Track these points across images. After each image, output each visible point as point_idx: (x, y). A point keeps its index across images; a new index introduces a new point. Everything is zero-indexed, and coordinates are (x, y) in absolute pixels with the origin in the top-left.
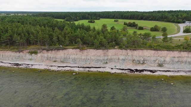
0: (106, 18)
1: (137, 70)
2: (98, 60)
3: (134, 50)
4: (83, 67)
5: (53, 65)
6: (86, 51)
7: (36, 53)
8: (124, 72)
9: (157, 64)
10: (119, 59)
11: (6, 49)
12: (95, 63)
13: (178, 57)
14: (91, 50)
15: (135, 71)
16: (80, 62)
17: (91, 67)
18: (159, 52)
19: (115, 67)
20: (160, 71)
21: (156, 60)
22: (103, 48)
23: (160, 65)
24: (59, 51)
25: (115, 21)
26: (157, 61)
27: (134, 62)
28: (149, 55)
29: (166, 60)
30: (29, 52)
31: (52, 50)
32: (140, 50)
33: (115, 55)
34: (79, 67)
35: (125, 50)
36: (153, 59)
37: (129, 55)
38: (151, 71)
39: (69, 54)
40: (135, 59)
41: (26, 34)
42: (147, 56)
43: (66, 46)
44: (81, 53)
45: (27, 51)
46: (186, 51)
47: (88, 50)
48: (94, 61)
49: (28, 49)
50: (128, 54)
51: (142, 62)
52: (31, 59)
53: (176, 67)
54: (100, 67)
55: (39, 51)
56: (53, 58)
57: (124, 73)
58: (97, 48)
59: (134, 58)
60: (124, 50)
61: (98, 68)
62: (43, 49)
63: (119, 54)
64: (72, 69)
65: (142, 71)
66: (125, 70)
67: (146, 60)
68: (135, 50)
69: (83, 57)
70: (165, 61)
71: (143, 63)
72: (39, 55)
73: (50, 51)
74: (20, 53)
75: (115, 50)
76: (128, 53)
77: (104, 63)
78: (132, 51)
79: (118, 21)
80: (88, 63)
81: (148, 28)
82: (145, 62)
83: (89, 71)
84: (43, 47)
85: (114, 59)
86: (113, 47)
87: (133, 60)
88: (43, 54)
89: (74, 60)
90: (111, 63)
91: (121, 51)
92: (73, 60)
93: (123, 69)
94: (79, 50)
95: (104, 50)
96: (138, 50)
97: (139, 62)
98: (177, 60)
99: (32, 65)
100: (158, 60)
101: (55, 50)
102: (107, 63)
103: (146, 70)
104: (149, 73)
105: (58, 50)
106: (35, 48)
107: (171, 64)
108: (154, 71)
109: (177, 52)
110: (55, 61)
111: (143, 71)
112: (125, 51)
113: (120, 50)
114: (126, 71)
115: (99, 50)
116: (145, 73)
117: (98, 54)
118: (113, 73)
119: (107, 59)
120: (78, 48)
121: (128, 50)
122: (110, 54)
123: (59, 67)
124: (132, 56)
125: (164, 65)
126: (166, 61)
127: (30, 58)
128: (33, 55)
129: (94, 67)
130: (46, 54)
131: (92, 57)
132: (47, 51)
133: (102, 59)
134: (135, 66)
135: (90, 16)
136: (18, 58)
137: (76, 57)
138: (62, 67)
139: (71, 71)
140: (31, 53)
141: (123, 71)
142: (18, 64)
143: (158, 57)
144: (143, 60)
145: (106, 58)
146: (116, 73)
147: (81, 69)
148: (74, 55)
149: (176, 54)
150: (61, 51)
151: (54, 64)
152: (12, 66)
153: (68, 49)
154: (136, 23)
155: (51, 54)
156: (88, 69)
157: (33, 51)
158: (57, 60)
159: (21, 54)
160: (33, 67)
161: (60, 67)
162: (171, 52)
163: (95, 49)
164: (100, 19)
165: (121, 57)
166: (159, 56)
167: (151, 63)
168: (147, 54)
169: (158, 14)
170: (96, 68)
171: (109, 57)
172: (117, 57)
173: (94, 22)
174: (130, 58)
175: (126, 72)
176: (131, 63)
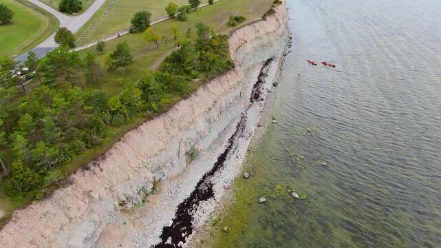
3: (95, 160)
9: (186, 158)
21: (179, 147)
23: (192, 155)
26: (182, 149)
27: (129, 206)
28: (160, 145)
29: (198, 130)
32: (117, 145)
37: (100, 199)
40: (130, 194)
42: (157, 150)
50: (91, 197)
51: (150, 187)
59: (123, 191)
60: (59, 193)
63: (48, 232)
68: (103, 156)
71: (156, 186)
75: (10, 226)
76: (88, 193)
78: (97, 170)
82: (158, 176)
87: (123, 204)
91: (48, 206)
96: (113, 151)
97: (144, 195)
103: (188, 205)
108: (205, 188)
111: (190, 217)
112: (69, 189)
121: (79, 177)
125: (197, 146)
126: (200, 133)
134: (146, 221)
143: (180, 134)
149: (206, 98)
166: (180, 130)
174: (109, 204)
176: (125, 223)
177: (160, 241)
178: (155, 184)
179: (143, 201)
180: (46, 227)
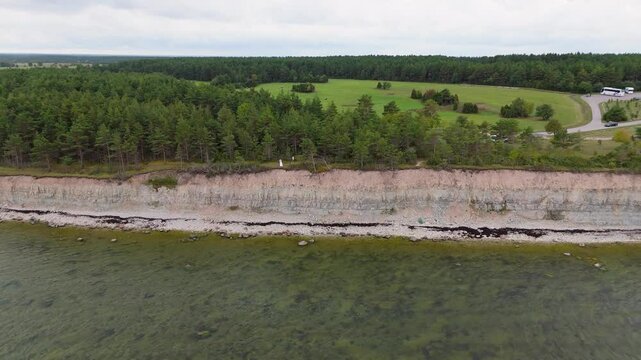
0: (348, 77)
1: (487, 231)
2: (367, 201)
3: (473, 170)
4: (326, 225)
5: (231, 220)
6: (328, 175)
7: (171, 183)
8: (451, 236)
9: (545, 213)
10: (429, 199)
11: (74, 172)
12: (357, 212)
13: (604, 191)
14: (345, 173)
15: (483, 233)
16: (312, 209)
17: (346, 225)
18: (548, 175)
19: (421, 222)
20: (556, 231)
21: (542, 200)
22: (382, 166)
23: (553, 216)
24: (244, 177)
25: (379, 86)
26: (544, 204)
27: (477, 206)
28: (521, 186)
29: (570, 199)
30: (150, 181)
31: (223, 174)
32: (491, 171)
33: (419, 186)
34: (309, 224)
35: (448, 170)
36: (531, 196)
37: (460, 188)
38: (529, 232)
39: (278, 184)
40: (480, 198)
41: (137, 125)
42: (515, 187)
43: (265, 161)
44: (314, 183)
45: (141, 178)
46: (626, 173)
47: (336, 172)
48: (356, 206)
49: (144, 171)
50: (456, 184)
51: (498, 207)
52: (156, 204)
53: (601, 219)
54: (374, 225)
55: (180, 179)
56: (227, 197)
57: (450, 239)
58: (363, 166)
59: (476, 194)
60: (443, 172)
61: (370, 225)
62: (196, 172)
63: (428, 183)
64: (292, 229)
65: (503, 232)
66: (452, 230)
67: (512, 202)
68: (478, 171)
69: (322, 195)
70: (566, 202)
71: (504, 210)
72: (182, 190)
73: (218, 178)
74: (120, 184)
75: (417, 171)
76: (456, 181)
77: (385, 212)
78: (469, 175)
79: (389, 86)
80: (336, 211)
81: (493, 109)
82: (509, 206)
83: (343, 235)
84: (195, 166)
85: (416, 200)
86: (408, 162)
87: (473, 202)
88: (194, 187)
89: (295, 204)
90: (406, 212)
91: (435, 174)
92: (290, 203)
93: (445, 229)
94: (306, 173)
95: (384, 171)
96: (486, 172)
97: (490, 208)
98: (601, 198)
99: (163, 221)
100: (546, 200)
101: (233, 172)
102: (392, 210)
103: (513, 230)
104: (524, 238)
105: (242, 173)
106: (167, 167)
107: (584, 211)
108: (538, 232)
109: (601, 175)
110: (233, 208)
111: (506, 233)
112: (448, 173)
113: (432, 172)
114: (456, 232)
115: (369, 173)
116: (511, 237)
117: (368, 185)
118: (418, 240)
119: (395, 200)
120: (304, 167)
121: (457, 172)
122: (403, 184)
123: (249, 224)
124: (470, 188)
125: (564, 213)
126: (571, 203)
127: (153, 198)
128: (163, 189)
129: (358, 225)
130: (204, 187)
131: (348, 194)
132: (208, 177)
133: (378, 197)
134: (479, 219)
135: (293, 71)
136: (115, 200)
137: (300, 194)
138: (257, 224)
139: (289, 235)
140: (157, 184)
141: (446, 234)
142: (118, 217)
143: (547, 192)
144: (501, 199)
145: (391, 196)
146: (425, 238)
147: (319, 230)
148: (292, 189)
149: (598, 181)
150: (252, 177)
151: (231, 216)
152: (100, 225)
153: (274, 172)
154: (453, 93)
155: (222, 186)
156: (338, 230)
157: (163, 177)
158: (241, 204)
159: (125, 186)
160: (169, 227)
161: (253, 224)
162: (584, 176)
163: (355, 170)
164: (330, 80)
165: (437, 194)
166: (548, 188)
167: (526, 208)
168: (515, 181)
169: (514, 65)
170: (362, 225)
171: (401, 193)
172: (422, 193)
173: (312, 90)
174: (463, 195)
175: (456, 235)
176: (466, 211)
177: (476, 228)
178: (504, 209)
179: (488, 211)
180: (429, 180)
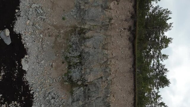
27: (74, 38)
32: (131, 60)
37: (106, 8)
40: (89, 43)
51: (75, 74)
59: (96, 37)
82: (78, 92)
87: (82, 32)
97: (73, 61)
124: (106, 26)
144: (90, 78)
176: (64, 19)
177: (17, 29)
179: (66, 58)
